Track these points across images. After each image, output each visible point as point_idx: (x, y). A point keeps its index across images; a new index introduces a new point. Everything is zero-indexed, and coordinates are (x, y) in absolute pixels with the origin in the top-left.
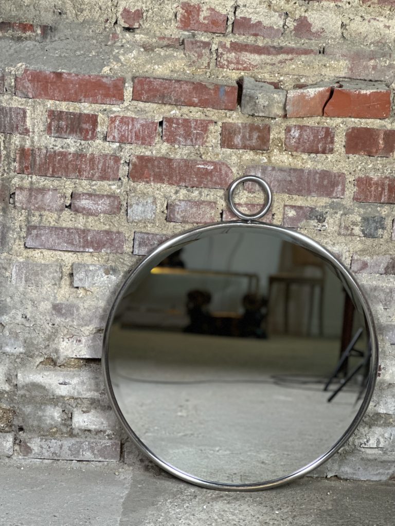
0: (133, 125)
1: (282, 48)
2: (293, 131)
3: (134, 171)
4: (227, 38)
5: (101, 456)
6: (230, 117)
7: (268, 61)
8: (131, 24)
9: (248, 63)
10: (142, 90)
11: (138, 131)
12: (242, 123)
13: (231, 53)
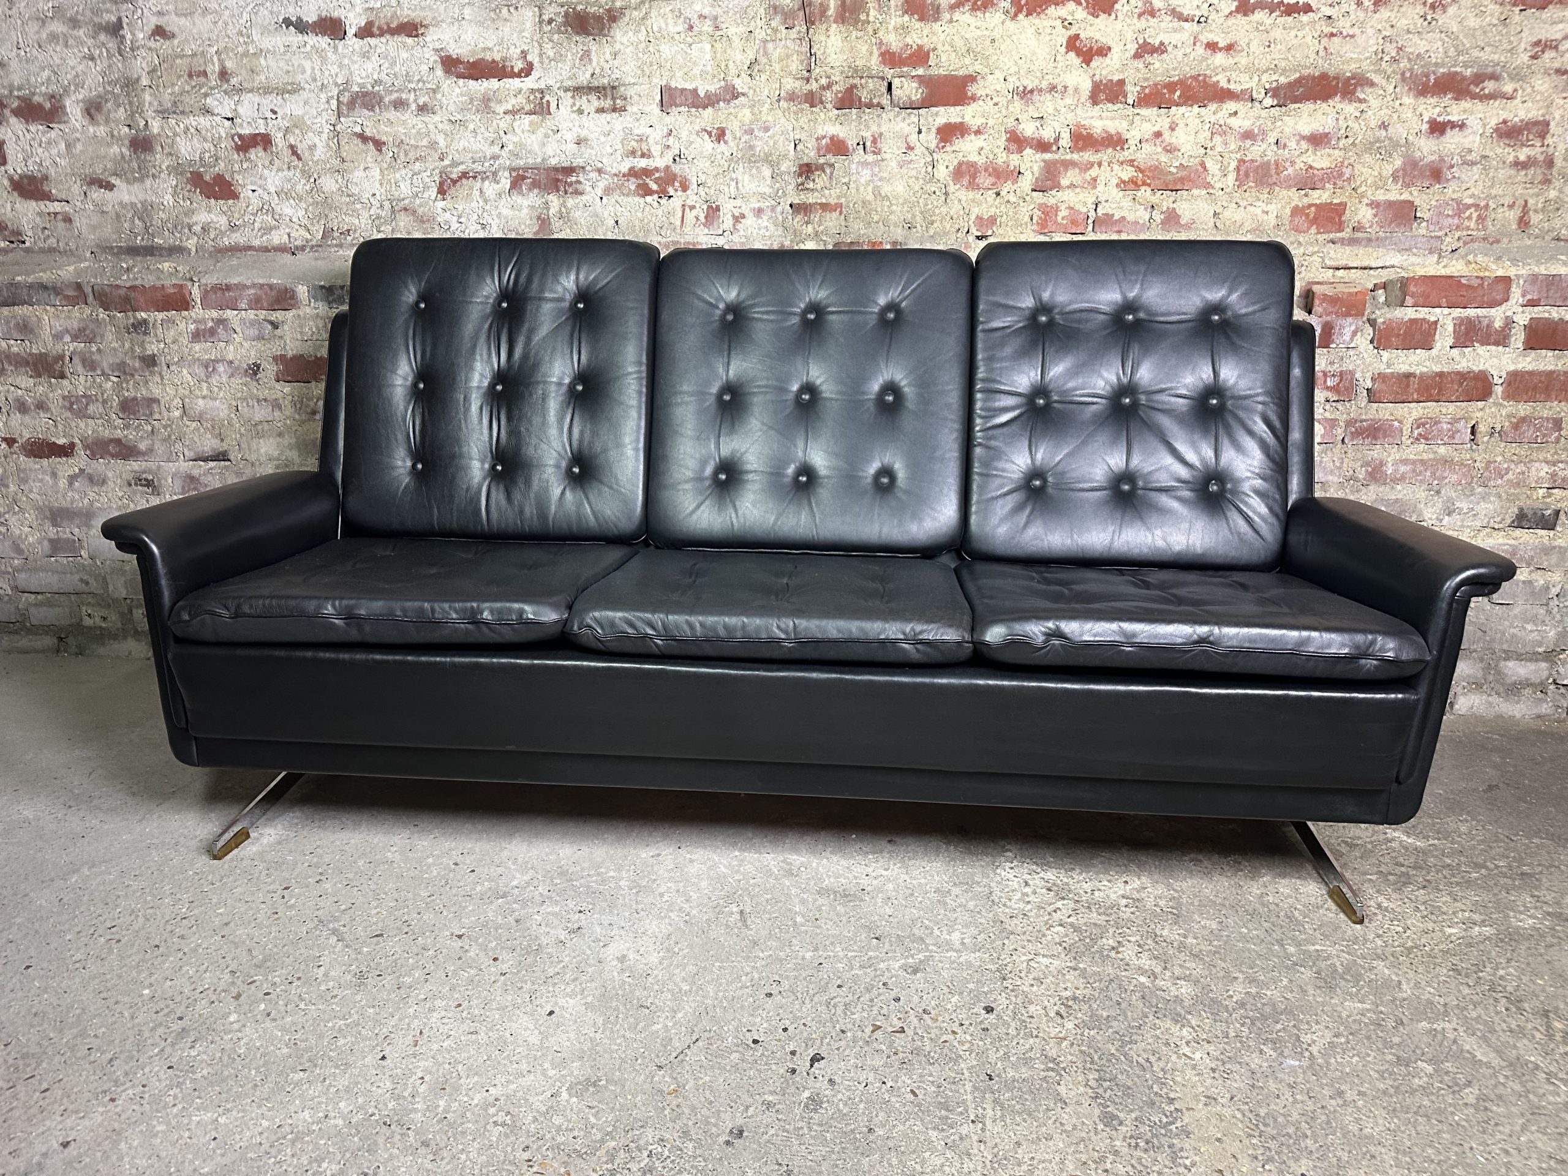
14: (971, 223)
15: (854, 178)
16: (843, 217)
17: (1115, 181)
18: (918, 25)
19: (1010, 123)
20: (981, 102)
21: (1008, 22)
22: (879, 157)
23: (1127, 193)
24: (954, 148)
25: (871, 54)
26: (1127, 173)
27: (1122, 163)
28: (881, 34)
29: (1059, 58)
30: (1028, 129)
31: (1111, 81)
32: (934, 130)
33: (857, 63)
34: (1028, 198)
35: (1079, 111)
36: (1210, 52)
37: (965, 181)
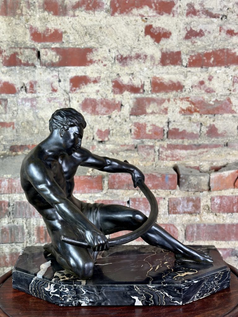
1: (200, 145)
2: (215, 200)
4: (165, 142)
6: (173, 194)
7: (192, 154)
8: (103, 138)
9: (179, 156)
12: (182, 198)
13: (167, 151)
14: (95, 134)
15: (20, 107)
16: (15, 131)
17: (178, 110)
18: (54, 18)
19: (114, 76)
20: (96, 64)
21: (108, 17)
22: (35, 95)
23: (186, 116)
24: (81, 91)
25: (26, 34)
26: (185, 105)
27: (182, 99)
28: (31, 23)
29: (141, 38)
30: (125, 80)
31: (172, 52)
32: (68, 80)
33: (17, 39)
34: (128, 120)
35: (154, 70)
36: (229, 36)
37: (90, 109)
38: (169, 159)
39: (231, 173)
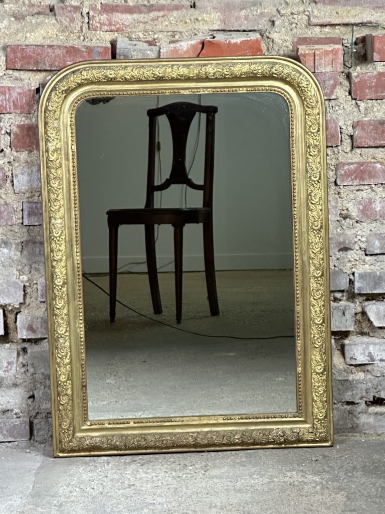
0: (10, 94)
1: (152, 5)
3: (16, 141)
4: (97, 1)
5: (10, 436)
7: (141, 20)
9: (121, 24)
10: (15, 58)
11: (16, 100)
13: (102, 15)
38: (106, 28)
39: (192, 44)
